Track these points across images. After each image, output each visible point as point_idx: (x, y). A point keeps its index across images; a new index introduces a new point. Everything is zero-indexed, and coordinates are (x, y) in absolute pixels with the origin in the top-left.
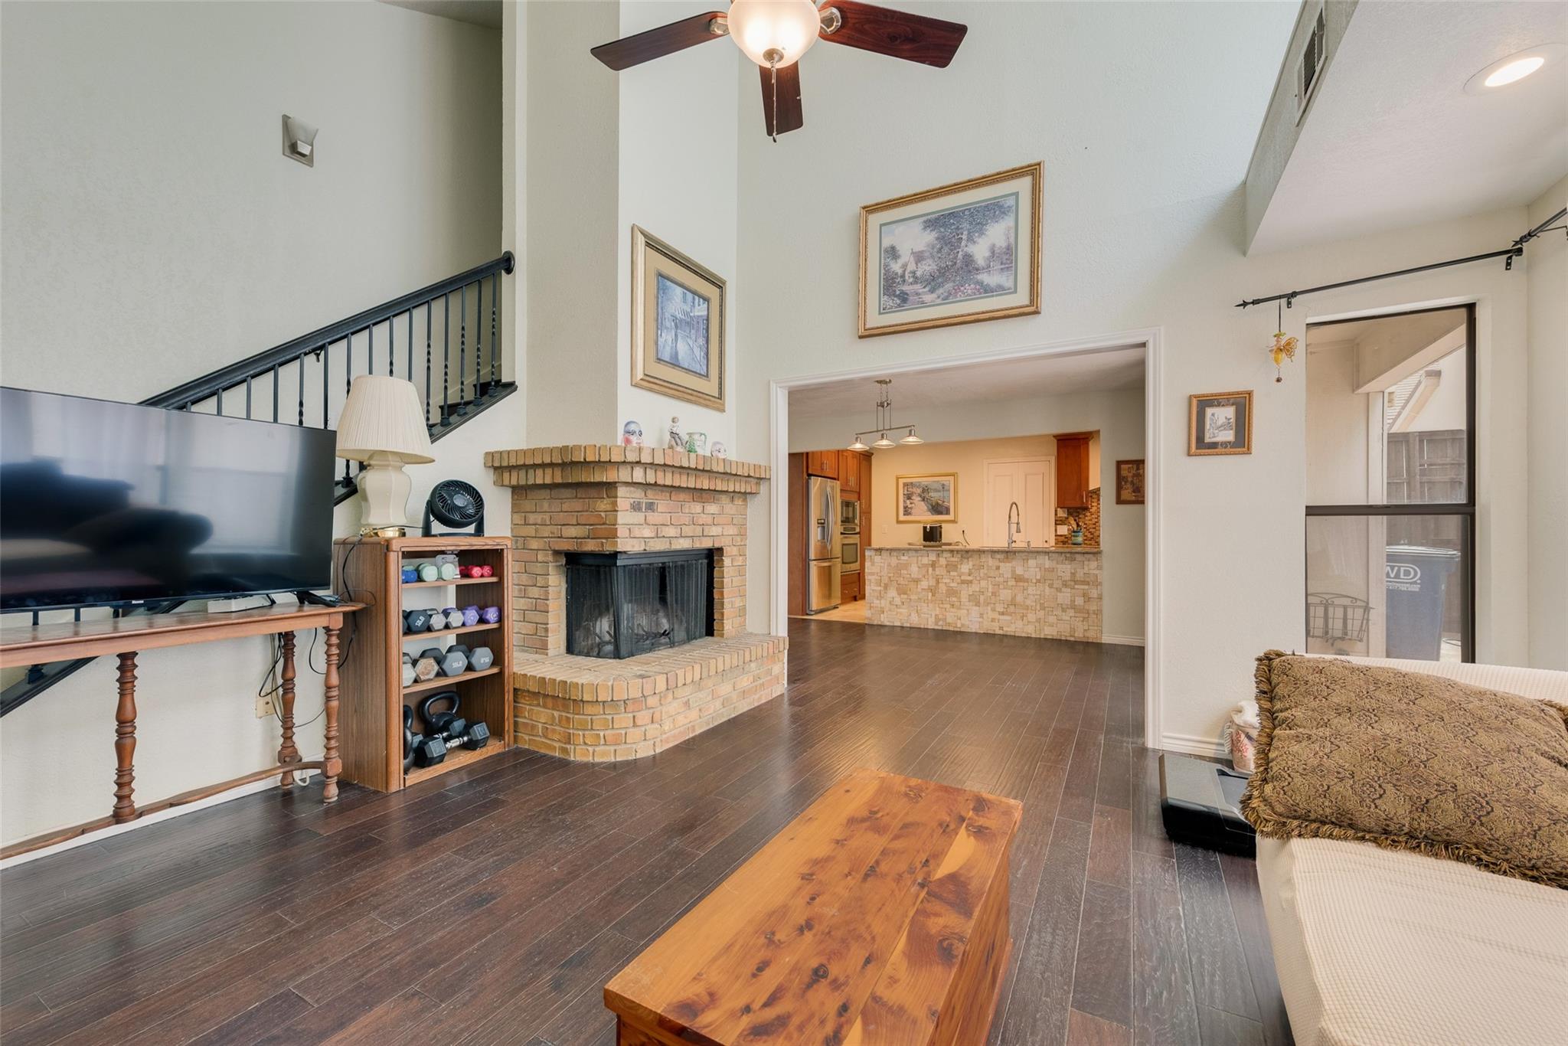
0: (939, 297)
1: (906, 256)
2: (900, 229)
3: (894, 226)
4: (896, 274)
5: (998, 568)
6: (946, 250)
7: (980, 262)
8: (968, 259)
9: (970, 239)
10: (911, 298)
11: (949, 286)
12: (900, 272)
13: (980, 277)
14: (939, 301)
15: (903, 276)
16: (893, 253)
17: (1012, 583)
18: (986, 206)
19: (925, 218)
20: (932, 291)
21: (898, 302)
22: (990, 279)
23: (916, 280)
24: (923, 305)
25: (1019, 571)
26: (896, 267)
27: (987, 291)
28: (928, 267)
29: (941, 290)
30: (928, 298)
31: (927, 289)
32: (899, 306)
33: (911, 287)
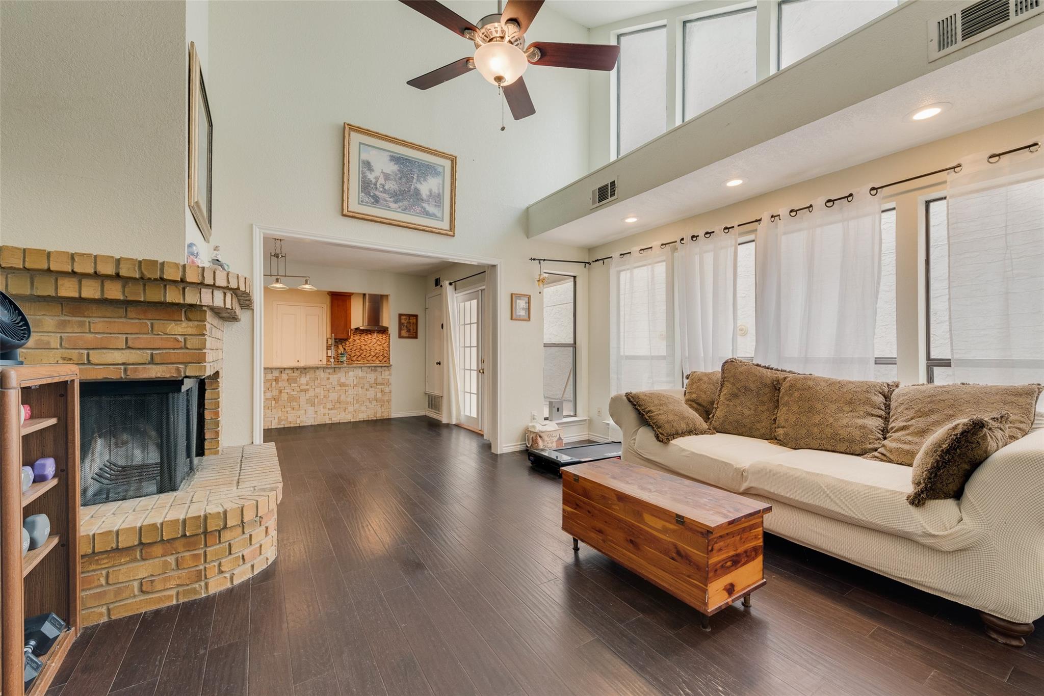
0: (399, 208)
1: (377, 173)
2: (374, 152)
3: (370, 148)
4: (371, 181)
5: (328, 379)
6: (404, 180)
7: (424, 197)
8: (417, 192)
9: (418, 180)
10: (381, 201)
11: (405, 203)
12: (374, 181)
13: (424, 205)
14: (399, 210)
15: (375, 184)
16: (368, 165)
17: (338, 388)
18: (428, 165)
19: (392, 154)
20: (396, 202)
21: (372, 200)
22: (431, 209)
23: (385, 191)
24: (389, 208)
25: (343, 380)
26: (371, 177)
27: (427, 214)
28: (391, 185)
29: (401, 204)
30: (393, 205)
31: (392, 200)
32: (373, 203)
33: (381, 194)
